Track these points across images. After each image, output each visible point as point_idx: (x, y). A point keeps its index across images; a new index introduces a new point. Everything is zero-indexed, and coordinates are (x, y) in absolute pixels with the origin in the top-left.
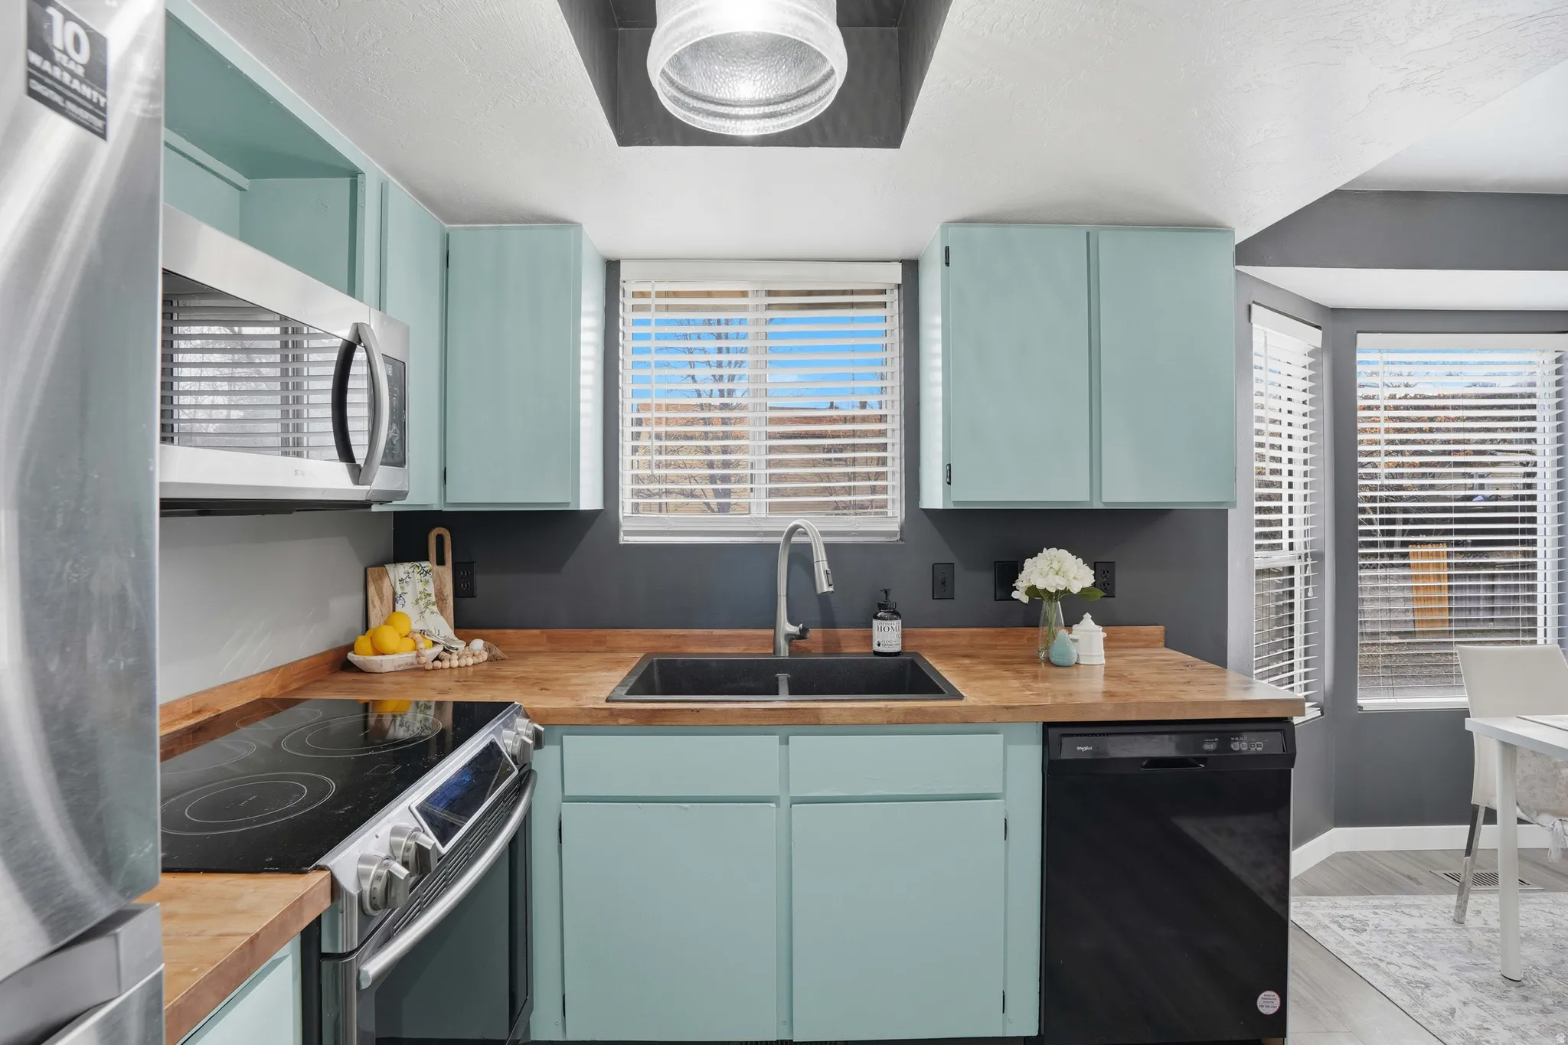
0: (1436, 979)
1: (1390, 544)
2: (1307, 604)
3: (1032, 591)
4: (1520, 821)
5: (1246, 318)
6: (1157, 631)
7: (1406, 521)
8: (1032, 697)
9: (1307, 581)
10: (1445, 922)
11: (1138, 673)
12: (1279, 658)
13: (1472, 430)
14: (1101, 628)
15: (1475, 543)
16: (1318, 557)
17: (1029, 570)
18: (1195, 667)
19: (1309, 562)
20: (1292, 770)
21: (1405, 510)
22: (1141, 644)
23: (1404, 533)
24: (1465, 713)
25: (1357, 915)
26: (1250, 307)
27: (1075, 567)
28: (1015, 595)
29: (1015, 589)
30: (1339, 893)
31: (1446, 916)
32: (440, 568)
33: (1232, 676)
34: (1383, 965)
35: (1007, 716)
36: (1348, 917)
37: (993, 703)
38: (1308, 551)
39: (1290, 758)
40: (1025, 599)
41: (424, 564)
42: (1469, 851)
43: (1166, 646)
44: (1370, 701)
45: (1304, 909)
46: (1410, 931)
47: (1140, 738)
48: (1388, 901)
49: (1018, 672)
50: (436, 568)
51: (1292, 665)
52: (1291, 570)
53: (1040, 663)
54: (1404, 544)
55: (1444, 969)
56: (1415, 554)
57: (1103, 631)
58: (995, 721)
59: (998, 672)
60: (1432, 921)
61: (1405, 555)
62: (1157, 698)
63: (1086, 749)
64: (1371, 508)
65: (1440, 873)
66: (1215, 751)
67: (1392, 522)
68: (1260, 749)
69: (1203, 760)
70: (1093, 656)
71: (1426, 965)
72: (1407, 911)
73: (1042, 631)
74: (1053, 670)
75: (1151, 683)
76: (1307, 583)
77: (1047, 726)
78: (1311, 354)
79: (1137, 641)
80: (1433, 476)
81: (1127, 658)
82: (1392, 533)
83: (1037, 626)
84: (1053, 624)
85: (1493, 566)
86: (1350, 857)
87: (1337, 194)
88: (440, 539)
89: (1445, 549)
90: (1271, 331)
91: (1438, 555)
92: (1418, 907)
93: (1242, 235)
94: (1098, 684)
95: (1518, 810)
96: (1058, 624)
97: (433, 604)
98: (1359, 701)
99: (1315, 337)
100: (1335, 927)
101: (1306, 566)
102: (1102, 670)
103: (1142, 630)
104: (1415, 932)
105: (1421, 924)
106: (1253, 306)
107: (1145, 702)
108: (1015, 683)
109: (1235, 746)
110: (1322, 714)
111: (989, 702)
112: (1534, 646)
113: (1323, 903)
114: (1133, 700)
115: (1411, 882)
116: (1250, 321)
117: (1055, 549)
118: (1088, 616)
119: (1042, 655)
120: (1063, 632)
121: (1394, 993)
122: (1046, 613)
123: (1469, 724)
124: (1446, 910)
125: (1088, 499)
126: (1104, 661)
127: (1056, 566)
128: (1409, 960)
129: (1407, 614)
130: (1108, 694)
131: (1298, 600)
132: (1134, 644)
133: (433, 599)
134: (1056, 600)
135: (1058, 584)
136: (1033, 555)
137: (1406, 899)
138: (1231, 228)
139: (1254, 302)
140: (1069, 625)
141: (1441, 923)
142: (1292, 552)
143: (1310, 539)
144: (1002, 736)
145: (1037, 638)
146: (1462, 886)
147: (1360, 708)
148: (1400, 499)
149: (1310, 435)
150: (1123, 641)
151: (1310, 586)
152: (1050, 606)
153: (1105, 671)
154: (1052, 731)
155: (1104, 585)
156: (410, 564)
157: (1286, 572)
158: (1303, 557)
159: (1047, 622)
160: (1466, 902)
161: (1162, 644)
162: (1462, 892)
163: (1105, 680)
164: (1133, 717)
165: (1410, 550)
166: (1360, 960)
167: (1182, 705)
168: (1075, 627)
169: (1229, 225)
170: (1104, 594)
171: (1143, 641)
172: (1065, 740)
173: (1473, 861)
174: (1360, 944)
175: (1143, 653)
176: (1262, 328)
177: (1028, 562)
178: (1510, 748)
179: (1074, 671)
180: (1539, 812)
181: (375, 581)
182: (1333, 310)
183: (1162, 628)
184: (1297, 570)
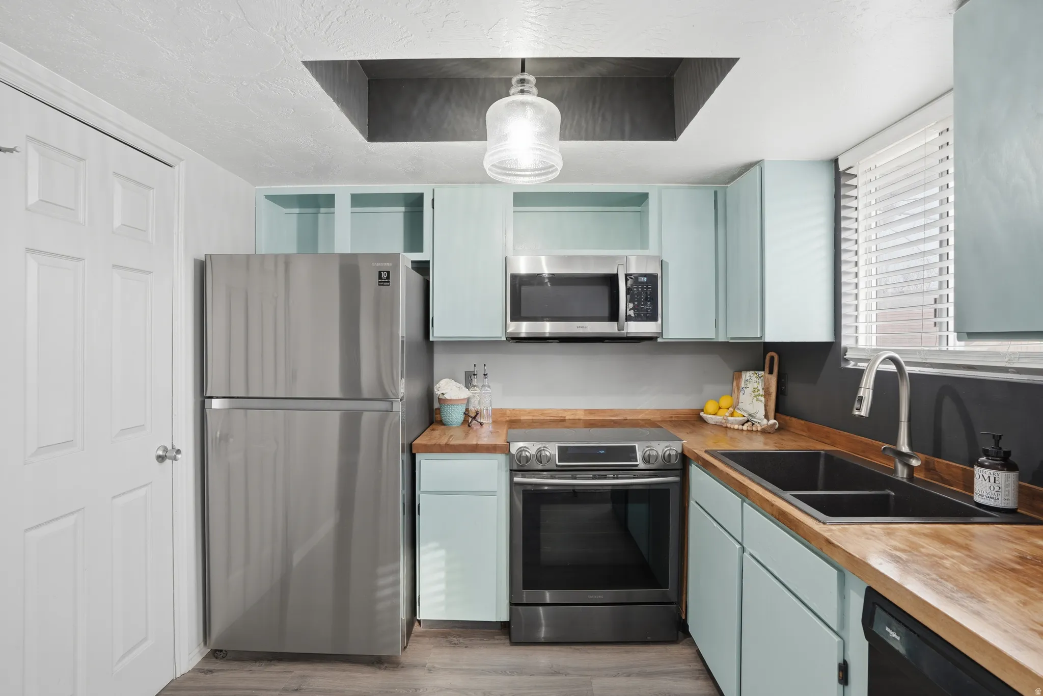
32: (770, 376)
41: (760, 373)
50: (767, 375)
88: (772, 358)
97: (762, 396)
133: (762, 392)
156: (753, 372)
181: (736, 379)
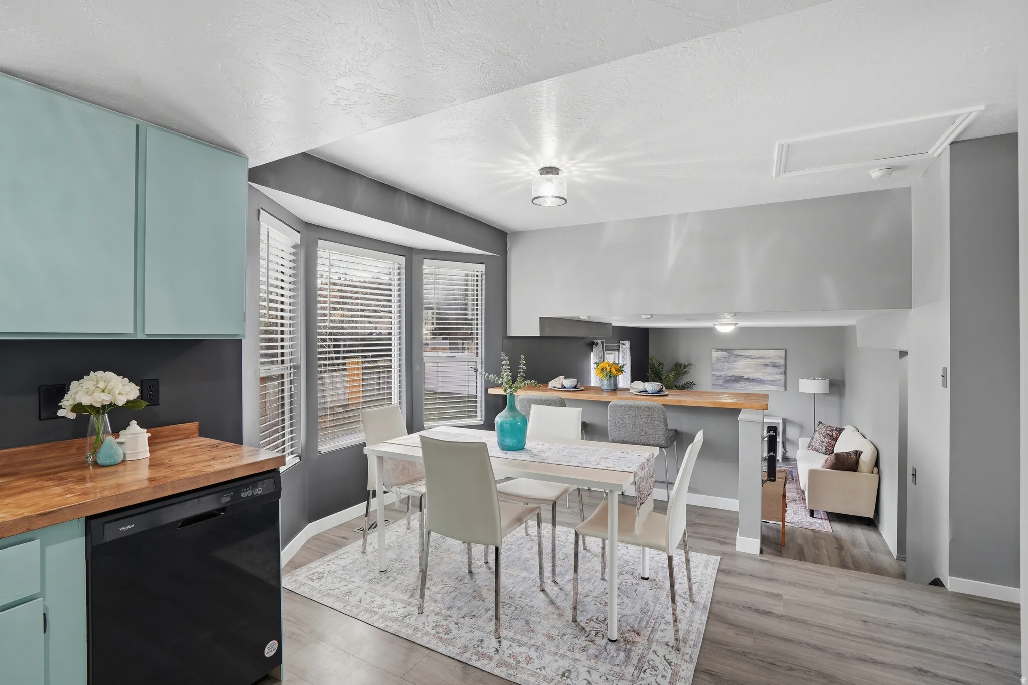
0: (354, 587)
1: (337, 358)
2: (291, 396)
3: (78, 408)
4: (385, 492)
5: (257, 217)
6: (193, 426)
7: (345, 346)
8: (73, 498)
9: (291, 382)
10: (358, 555)
11: (176, 459)
12: (277, 431)
13: (372, 300)
14: (145, 430)
15: (373, 356)
16: (297, 368)
17: (74, 391)
18: (219, 447)
19: (292, 371)
20: (280, 500)
21: (345, 340)
22: (181, 437)
23: (344, 352)
24: (364, 445)
25: (319, 569)
26: (259, 211)
27: (121, 386)
28: (60, 413)
29: (61, 408)
30: (311, 561)
31: (359, 551)
33: (246, 448)
34: (331, 592)
35: (44, 522)
36: (315, 573)
37: (26, 514)
38: (292, 364)
39: (277, 493)
40: (72, 416)
42: (367, 515)
43: (201, 435)
44: (326, 447)
45: (294, 578)
46: (344, 567)
47: (174, 507)
48: (334, 555)
49: (62, 479)
51: (284, 434)
52: (282, 376)
53: (88, 468)
54: (344, 358)
55: (357, 580)
56: (349, 363)
57: (147, 432)
58: (29, 530)
59: (38, 484)
60: (354, 557)
61: (344, 364)
62: (188, 475)
63: (128, 528)
64: (329, 339)
65: (356, 530)
66: (230, 501)
67: (339, 346)
68: (260, 492)
69: (223, 509)
70: (137, 453)
71: (350, 582)
72: (342, 556)
73: (90, 439)
74: (100, 471)
75: (184, 465)
76: (291, 384)
77: (89, 519)
78: (294, 247)
79: (178, 435)
80: (357, 322)
81: (169, 449)
82: (339, 352)
83: (85, 436)
84: (101, 432)
85: (379, 367)
86: (316, 538)
87: (305, 155)
89: (361, 360)
90: (272, 229)
91: (358, 363)
92: (347, 552)
93: (254, 163)
94: (144, 473)
95: (384, 487)
96: (106, 432)
98: (319, 448)
99: (297, 238)
100: (309, 582)
101: (291, 373)
102: (148, 463)
103: (181, 427)
104: (346, 567)
105: (348, 561)
106: (261, 210)
107: (177, 480)
108: (58, 490)
109: (243, 495)
110: (300, 460)
111: (23, 514)
112: (390, 406)
113: (304, 570)
114: (169, 480)
115: (344, 540)
116: (258, 220)
117: (102, 372)
118: (134, 423)
119: (90, 460)
120: (110, 439)
121: (337, 605)
122: (93, 425)
123: (366, 450)
124: (359, 549)
125: (131, 331)
126: (148, 455)
127: (102, 385)
128: (344, 583)
129: (346, 395)
130: (151, 480)
131: (286, 394)
132: (175, 438)
134: (104, 413)
135: (104, 400)
136: (79, 378)
137: (341, 551)
138: (246, 155)
139: (261, 208)
140: (116, 432)
141: (357, 556)
142: (283, 365)
143: (292, 357)
144: (39, 540)
145: (85, 447)
146: (365, 532)
147: (320, 452)
148: (342, 334)
149: (293, 295)
150: (167, 437)
151: (293, 385)
152: (98, 419)
153: (150, 462)
154: (93, 522)
155: (150, 396)
157: (279, 378)
158: (289, 368)
159: (95, 432)
160: (366, 541)
161: (197, 434)
162: (365, 537)
163: (149, 469)
164: (169, 493)
165: (346, 361)
166: (321, 595)
167: (208, 475)
168: (122, 432)
169: (245, 153)
170: (147, 404)
171: (183, 434)
172: (107, 526)
173: (368, 520)
174: (321, 585)
175: (183, 443)
176: (266, 226)
177: (74, 385)
178: (381, 459)
179: (121, 468)
180: (392, 486)
182: (306, 223)
183: (197, 423)
184: (285, 376)
